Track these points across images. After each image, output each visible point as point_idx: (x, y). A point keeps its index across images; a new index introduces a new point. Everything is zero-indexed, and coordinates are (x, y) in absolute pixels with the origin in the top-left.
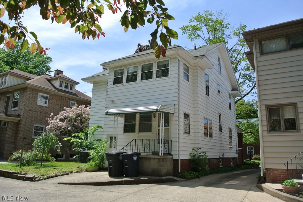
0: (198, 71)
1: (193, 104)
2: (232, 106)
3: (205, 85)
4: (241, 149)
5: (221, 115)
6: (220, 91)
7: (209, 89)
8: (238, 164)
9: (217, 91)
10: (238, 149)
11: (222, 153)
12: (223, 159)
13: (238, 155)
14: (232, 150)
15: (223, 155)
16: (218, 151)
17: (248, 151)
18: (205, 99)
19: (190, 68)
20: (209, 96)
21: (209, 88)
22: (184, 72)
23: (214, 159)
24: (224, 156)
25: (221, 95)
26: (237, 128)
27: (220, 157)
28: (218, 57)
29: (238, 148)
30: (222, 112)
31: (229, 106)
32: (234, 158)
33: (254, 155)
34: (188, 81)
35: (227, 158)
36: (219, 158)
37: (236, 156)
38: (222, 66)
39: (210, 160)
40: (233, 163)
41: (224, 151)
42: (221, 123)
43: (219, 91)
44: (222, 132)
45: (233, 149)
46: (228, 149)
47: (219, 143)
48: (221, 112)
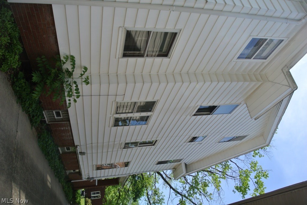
0: (253, 83)
1: (188, 73)
2: (162, 165)
3: (218, 105)
4: (97, 185)
5: (154, 145)
6: (192, 142)
7: (206, 116)
8: (72, 181)
9: (195, 136)
10: (95, 179)
11: (85, 152)
12: (75, 153)
13: (86, 180)
14: (93, 170)
15: (82, 153)
16: (89, 142)
17: (95, 192)
18: (193, 104)
19: (263, 63)
20: (194, 115)
21: (209, 114)
22: (266, 40)
23: (70, 133)
24: (80, 157)
25: (185, 143)
26: (128, 176)
27: (77, 146)
28: (246, 136)
29: (97, 179)
30: (158, 147)
31: (163, 160)
32: (80, 173)
33: (91, 200)
34: (239, 58)
35: (77, 162)
36: (76, 144)
37: (84, 177)
38: (228, 144)
39: (68, 122)
40: (72, 173)
41: (89, 156)
42: (139, 146)
43: (194, 139)
44: (124, 148)
45: (95, 172)
46: (95, 163)
47: (103, 143)
48: (158, 145)
